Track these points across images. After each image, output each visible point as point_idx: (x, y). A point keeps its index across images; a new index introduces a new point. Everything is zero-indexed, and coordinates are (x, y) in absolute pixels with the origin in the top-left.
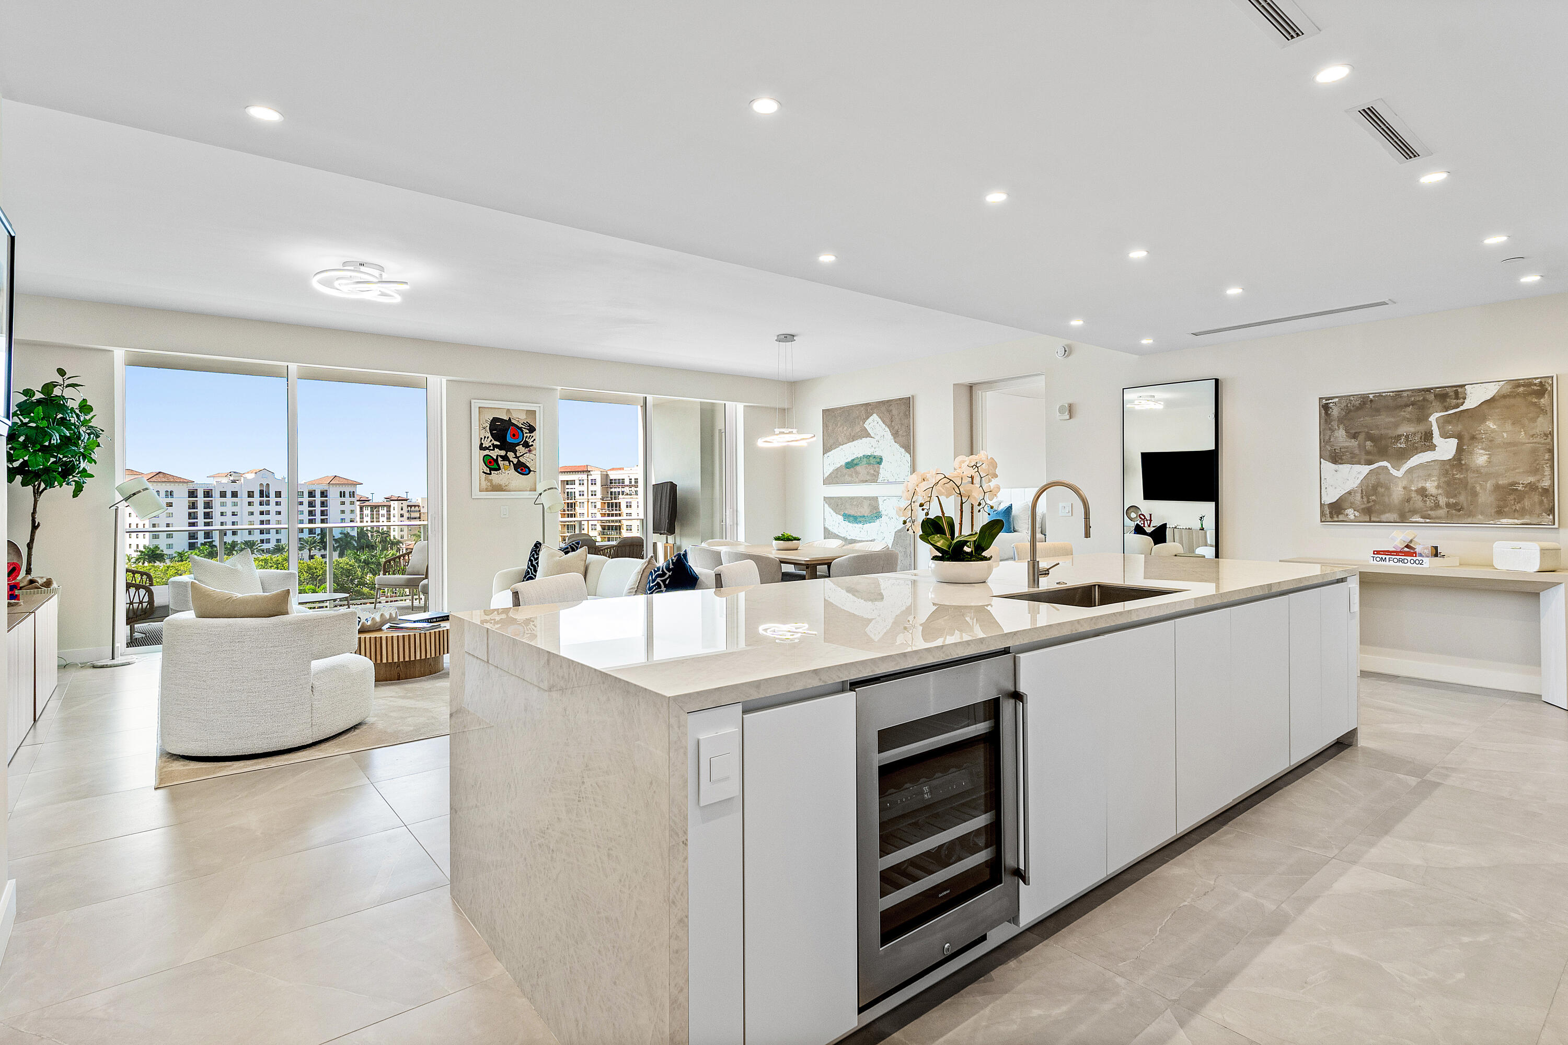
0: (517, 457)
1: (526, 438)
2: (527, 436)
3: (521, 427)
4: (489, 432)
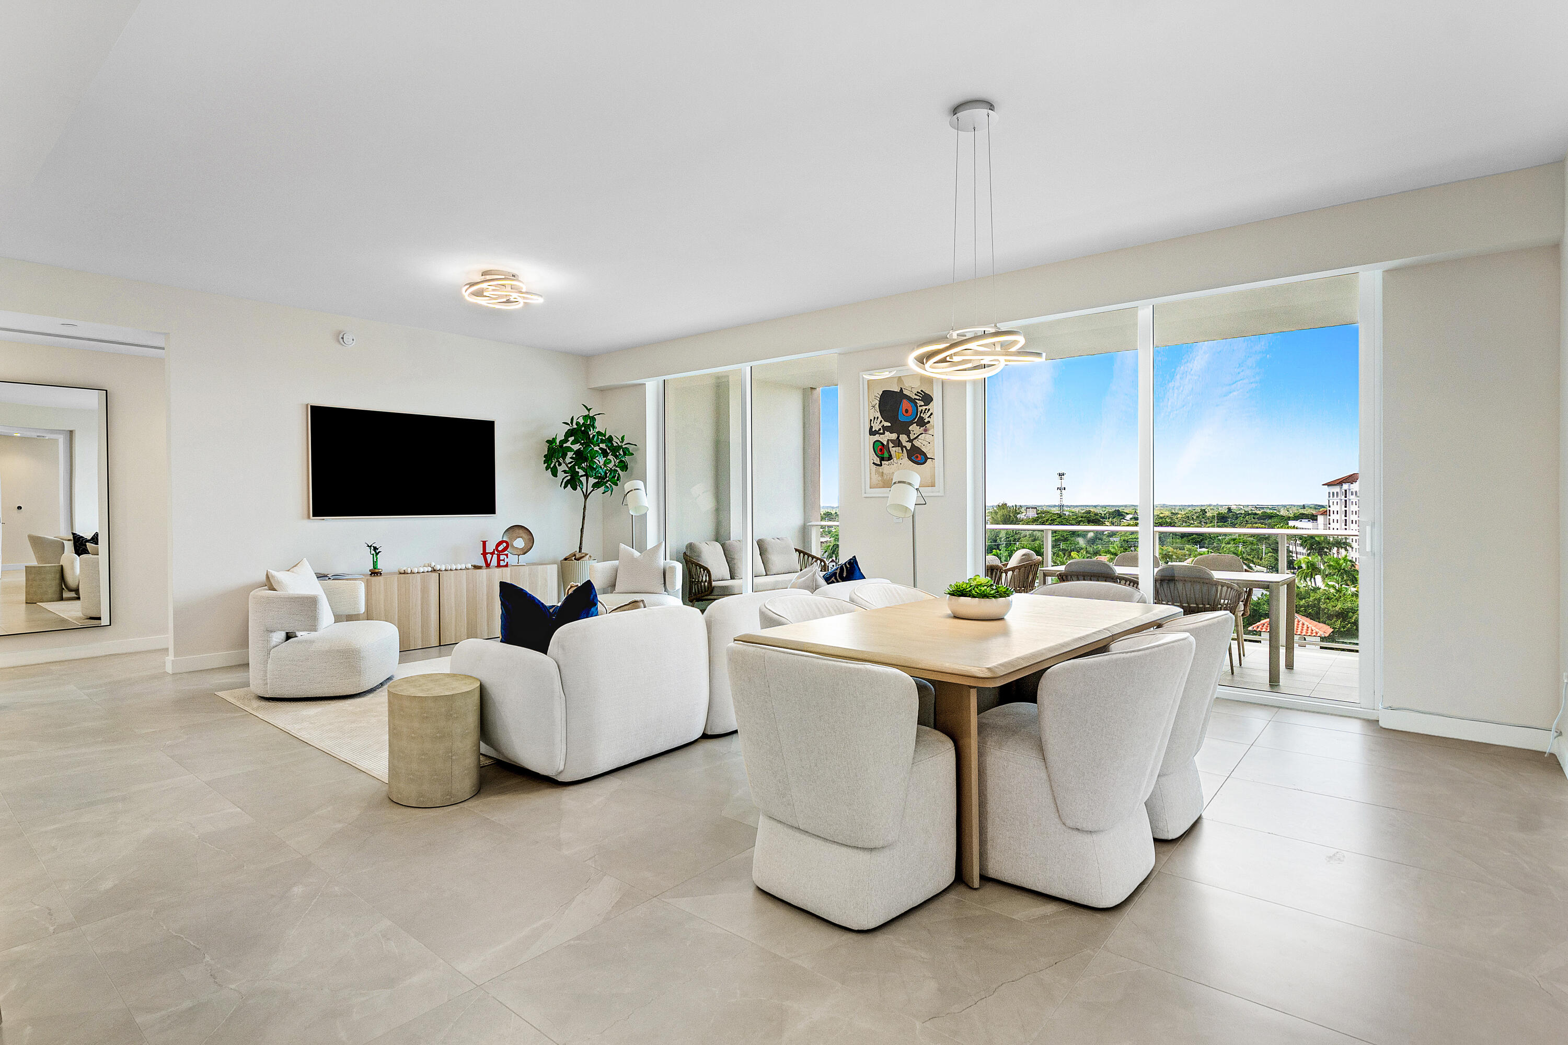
0: (910, 441)
1: (920, 414)
2: (922, 410)
3: (915, 399)
4: (878, 410)
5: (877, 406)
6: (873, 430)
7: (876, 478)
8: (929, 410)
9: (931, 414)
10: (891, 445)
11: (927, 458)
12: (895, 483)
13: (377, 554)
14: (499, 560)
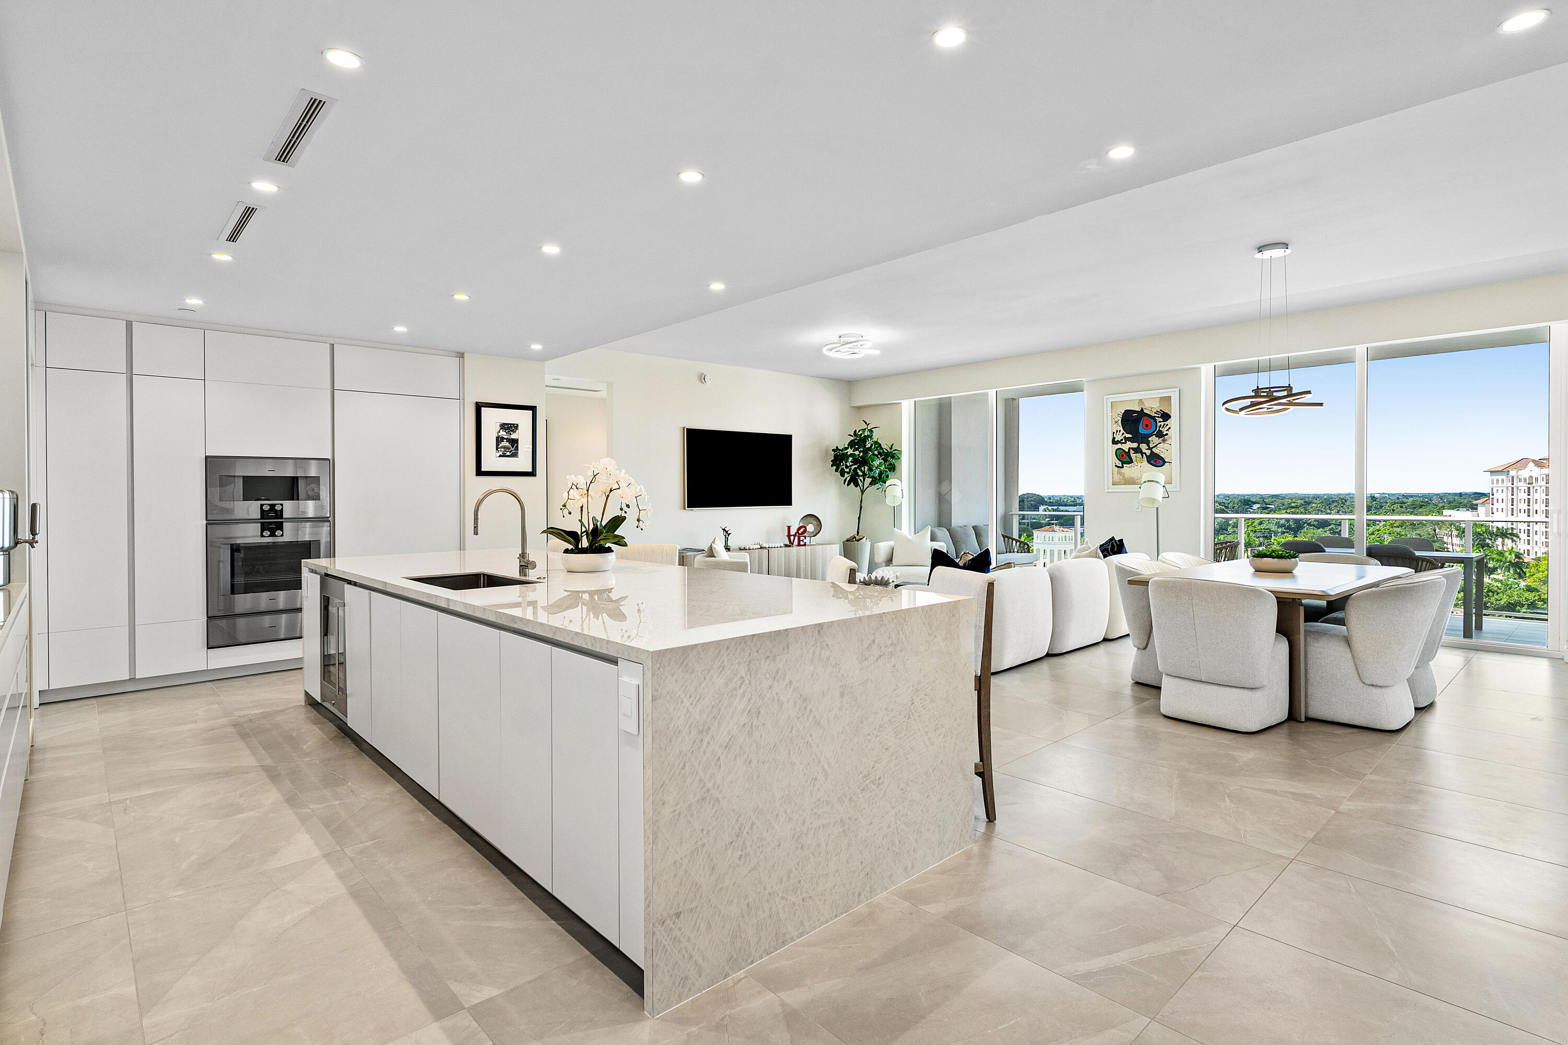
0: (1150, 448)
1: (1159, 428)
2: (1161, 425)
3: (1155, 416)
4: (1121, 425)
5: (1120, 422)
6: (1116, 440)
7: (1117, 477)
8: (1167, 425)
9: (1170, 428)
10: (1132, 452)
11: (1164, 462)
12: (1145, 482)
13: (729, 535)
14: (799, 541)
